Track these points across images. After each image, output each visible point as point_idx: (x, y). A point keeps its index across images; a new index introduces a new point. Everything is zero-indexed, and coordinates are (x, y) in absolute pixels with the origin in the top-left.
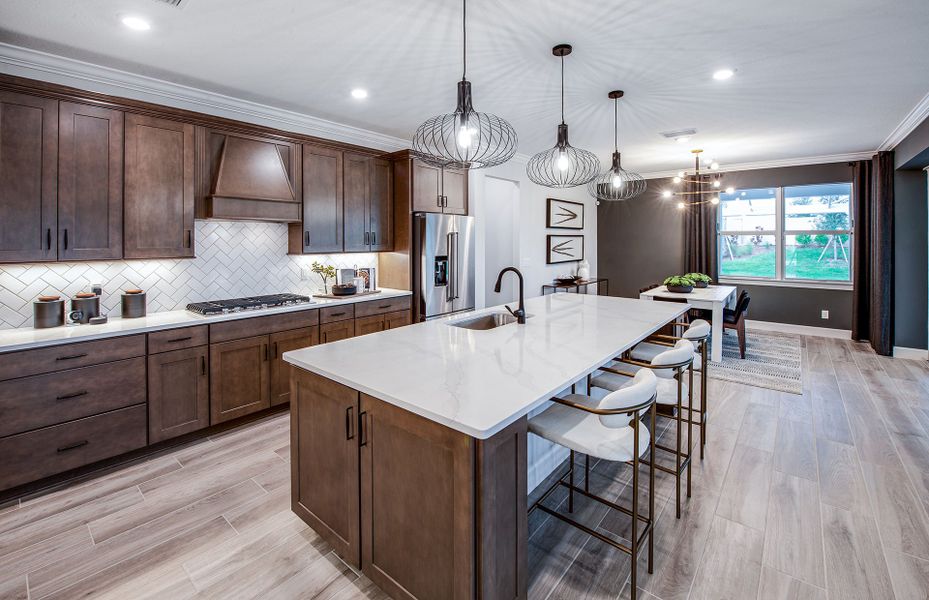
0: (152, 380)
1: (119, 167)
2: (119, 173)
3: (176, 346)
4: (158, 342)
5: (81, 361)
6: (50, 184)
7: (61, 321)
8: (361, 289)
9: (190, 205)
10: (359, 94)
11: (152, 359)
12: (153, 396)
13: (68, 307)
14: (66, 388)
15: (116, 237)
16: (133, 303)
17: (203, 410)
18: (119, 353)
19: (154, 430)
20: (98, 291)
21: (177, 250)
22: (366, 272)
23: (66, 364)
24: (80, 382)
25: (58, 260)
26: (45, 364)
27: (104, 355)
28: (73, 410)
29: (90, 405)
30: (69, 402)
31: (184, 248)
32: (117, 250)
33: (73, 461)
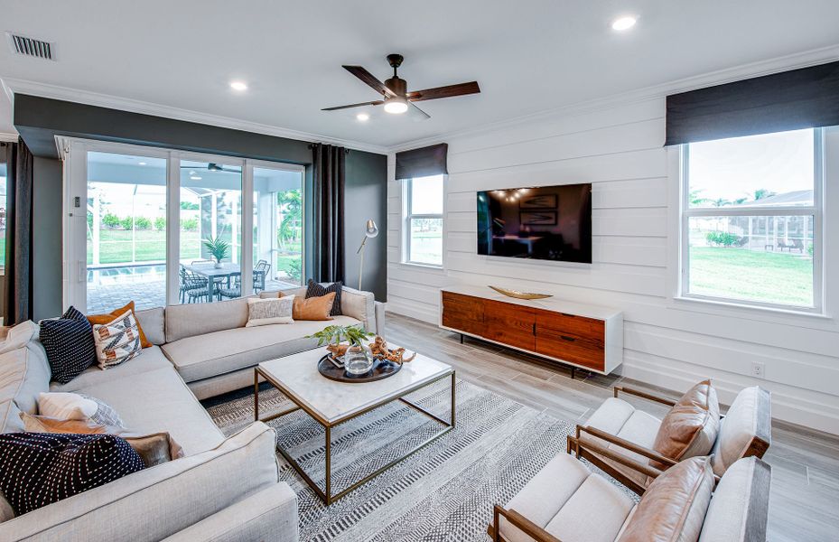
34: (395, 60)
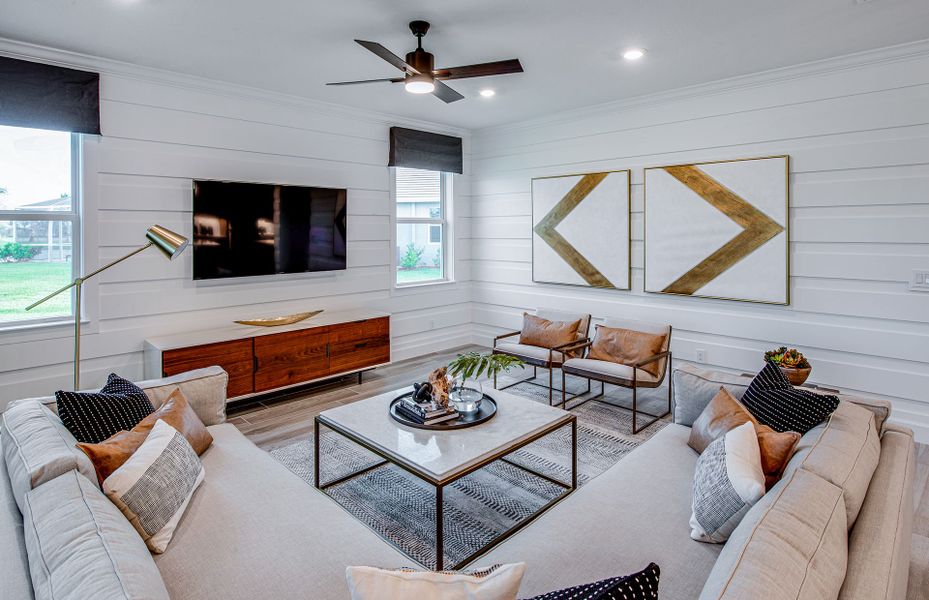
34: (419, 28)
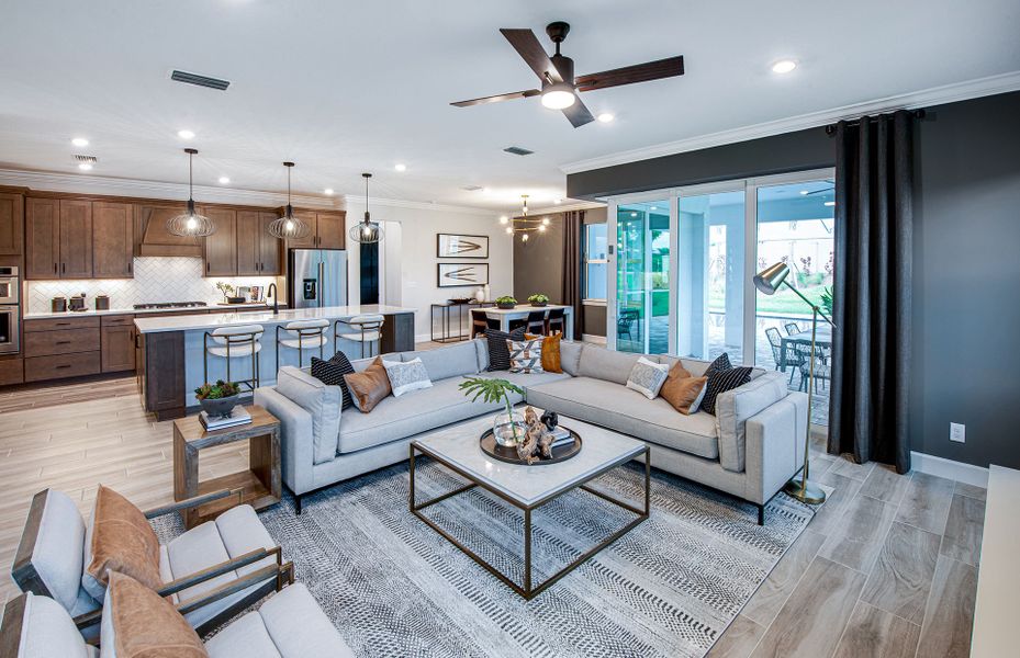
0: (103, 340)
1: (90, 230)
2: (90, 234)
3: (117, 324)
4: (106, 321)
5: (67, 327)
6: (56, 241)
7: (65, 310)
8: (249, 300)
9: (130, 249)
10: (224, 180)
11: (104, 330)
12: (104, 348)
13: (68, 303)
14: (61, 339)
15: (89, 267)
16: (102, 302)
17: (132, 360)
18: (87, 324)
19: (104, 365)
20: (84, 295)
21: (123, 273)
22: (256, 290)
23: (61, 327)
24: (68, 337)
25: (61, 278)
26: (51, 326)
27: (79, 325)
28: (64, 349)
29: (71, 348)
30: (63, 345)
31: (128, 273)
32: (89, 273)
33: (63, 374)
